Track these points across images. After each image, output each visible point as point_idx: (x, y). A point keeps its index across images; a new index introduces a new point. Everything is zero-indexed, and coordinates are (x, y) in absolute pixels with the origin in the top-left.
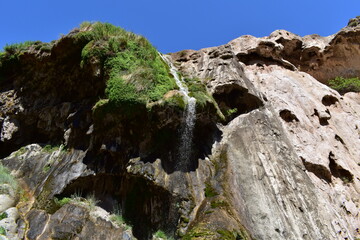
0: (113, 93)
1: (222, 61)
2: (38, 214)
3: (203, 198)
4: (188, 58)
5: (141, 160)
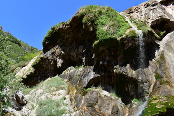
0: (100, 37)
1: (152, 8)
2: (78, 96)
3: (154, 80)
4: (133, 11)
5: (120, 66)
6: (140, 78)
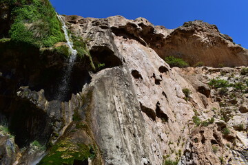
0: (14, 34)
1: (100, 29)
3: (71, 121)
4: (77, 21)
5: (29, 88)
6: (53, 114)
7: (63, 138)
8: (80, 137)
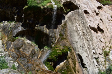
0: (30, 4)
2: (9, 42)
3: (59, 37)
5: (40, 25)
6: (51, 35)
7: (56, 44)
8: (64, 43)
